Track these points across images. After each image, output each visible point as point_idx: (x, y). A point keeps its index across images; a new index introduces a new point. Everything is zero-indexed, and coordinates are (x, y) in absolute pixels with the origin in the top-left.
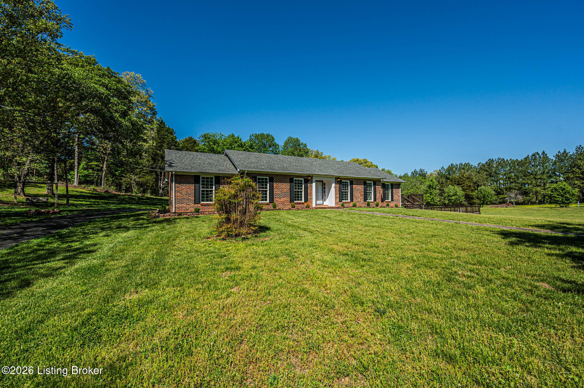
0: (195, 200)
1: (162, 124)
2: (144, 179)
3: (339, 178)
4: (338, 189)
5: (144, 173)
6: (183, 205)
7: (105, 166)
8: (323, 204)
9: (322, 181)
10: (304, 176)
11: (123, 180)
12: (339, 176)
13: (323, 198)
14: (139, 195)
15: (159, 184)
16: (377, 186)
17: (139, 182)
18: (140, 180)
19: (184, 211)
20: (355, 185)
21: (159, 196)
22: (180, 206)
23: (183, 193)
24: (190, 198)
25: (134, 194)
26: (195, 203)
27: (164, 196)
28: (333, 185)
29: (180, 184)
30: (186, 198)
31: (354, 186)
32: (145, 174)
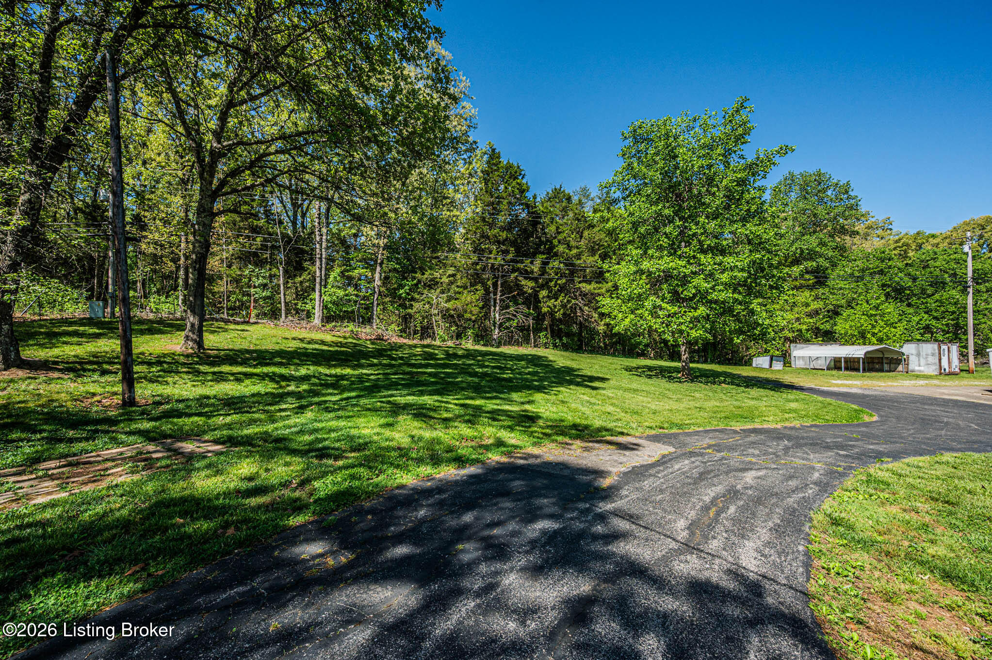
1: (493, 156)
2: (458, 304)
5: (458, 287)
7: (377, 276)
11: (415, 310)
14: (450, 343)
15: (492, 314)
17: (448, 310)
18: (449, 305)
21: (492, 346)
25: (438, 343)
27: (505, 344)
32: (461, 290)
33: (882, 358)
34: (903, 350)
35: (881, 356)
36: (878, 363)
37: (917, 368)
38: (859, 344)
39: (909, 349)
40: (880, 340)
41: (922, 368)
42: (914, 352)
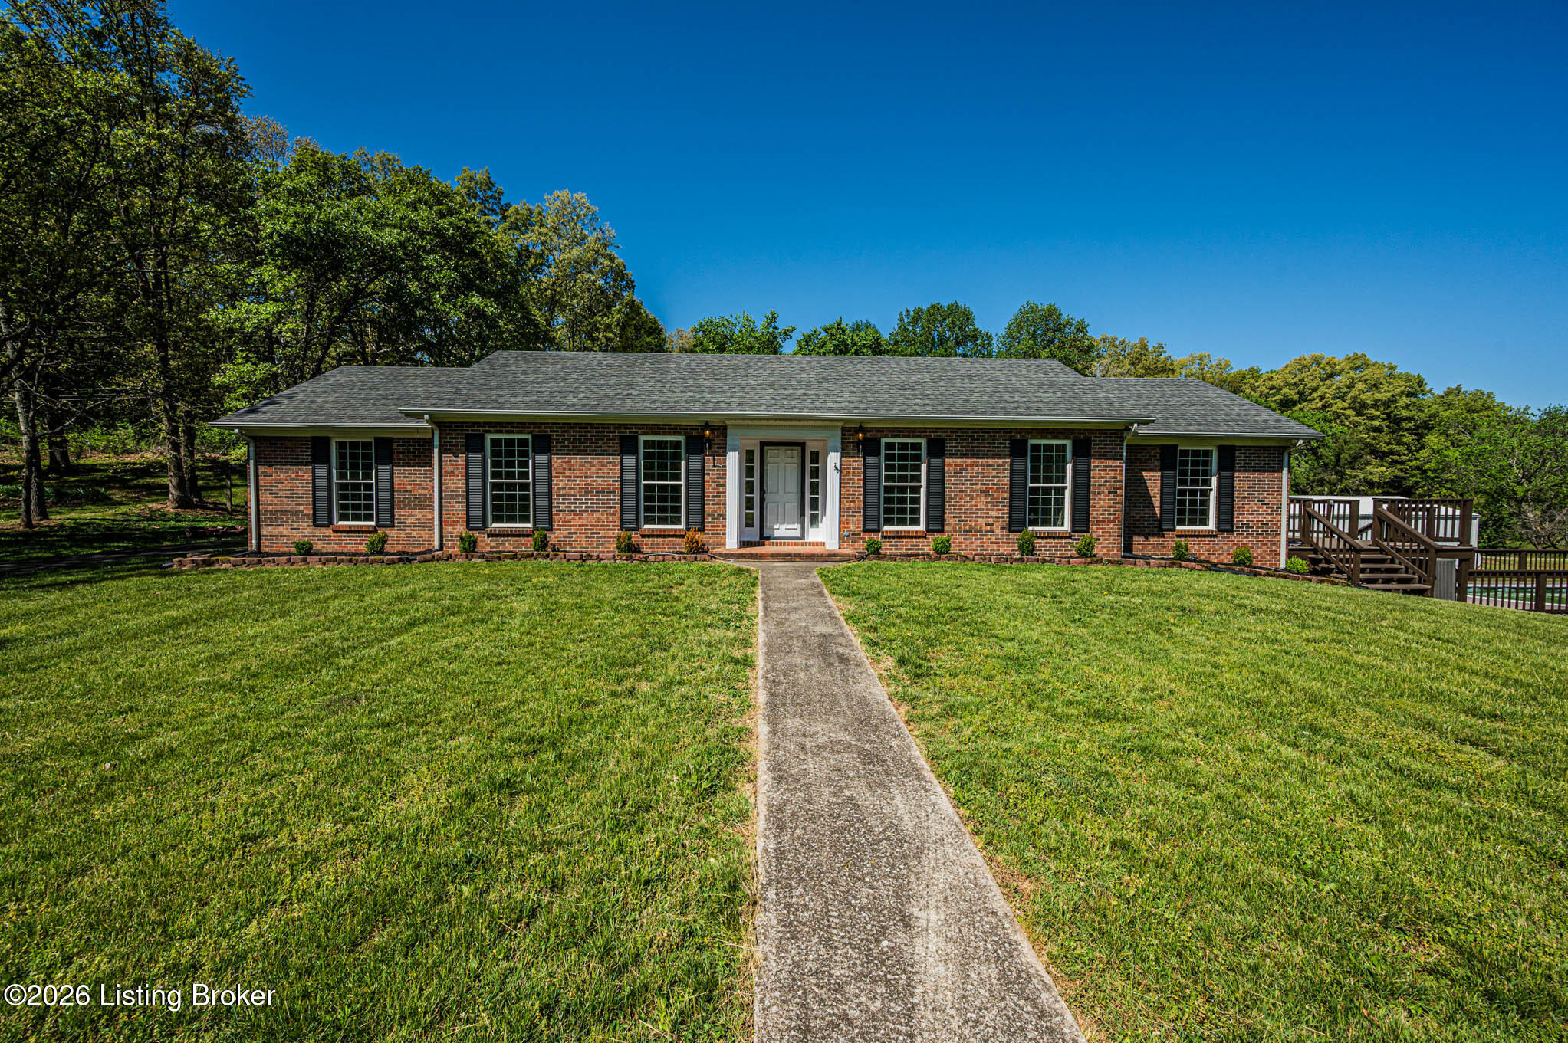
0: (314, 514)
3: (861, 429)
4: (857, 479)
6: (281, 528)
8: (802, 537)
9: (802, 445)
10: (686, 427)
12: (862, 421)
13: (803, 514)
16: (1095, 462)
19: (286, 549)
20: (952, 456)
22: (275, 532)
23: (281, 493)
24: (301, 508)
26: (316, 525)
28: (833, 459)
29: (271, 466)
30: (289, 508)
31: (948, 461)
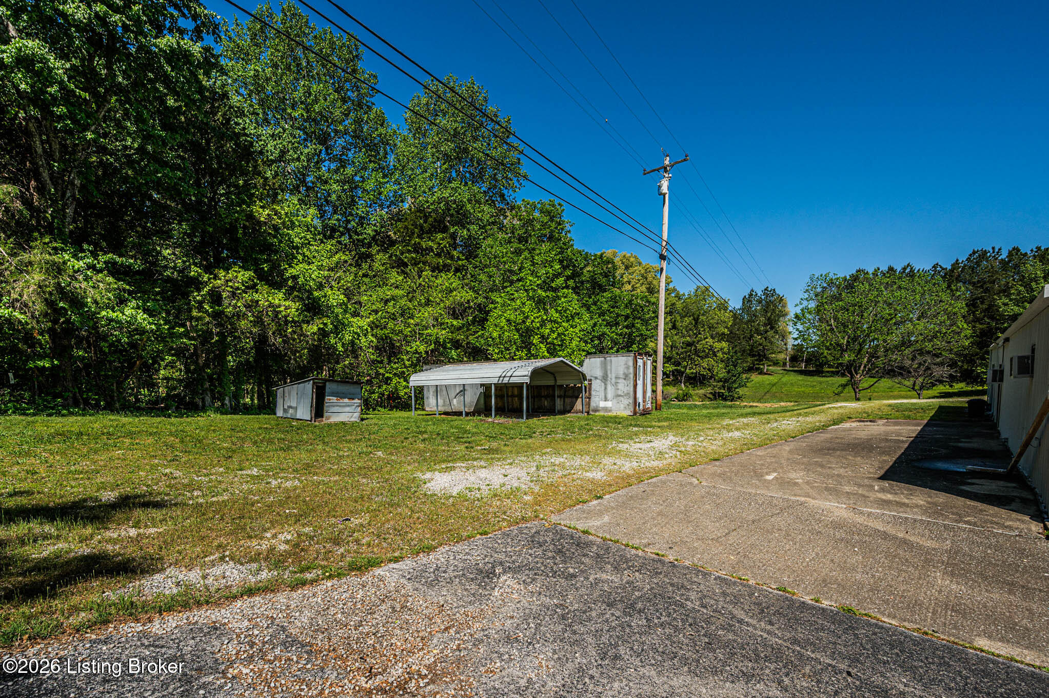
33: (553, 387)
34: (585, 369)
35: (551, 383)
36: (546, 397)
37: (602, 404)
38: (521, 358)
39: (592, 367)
40: (552, 352)
41: (609, 404)
42: (598, 373)
